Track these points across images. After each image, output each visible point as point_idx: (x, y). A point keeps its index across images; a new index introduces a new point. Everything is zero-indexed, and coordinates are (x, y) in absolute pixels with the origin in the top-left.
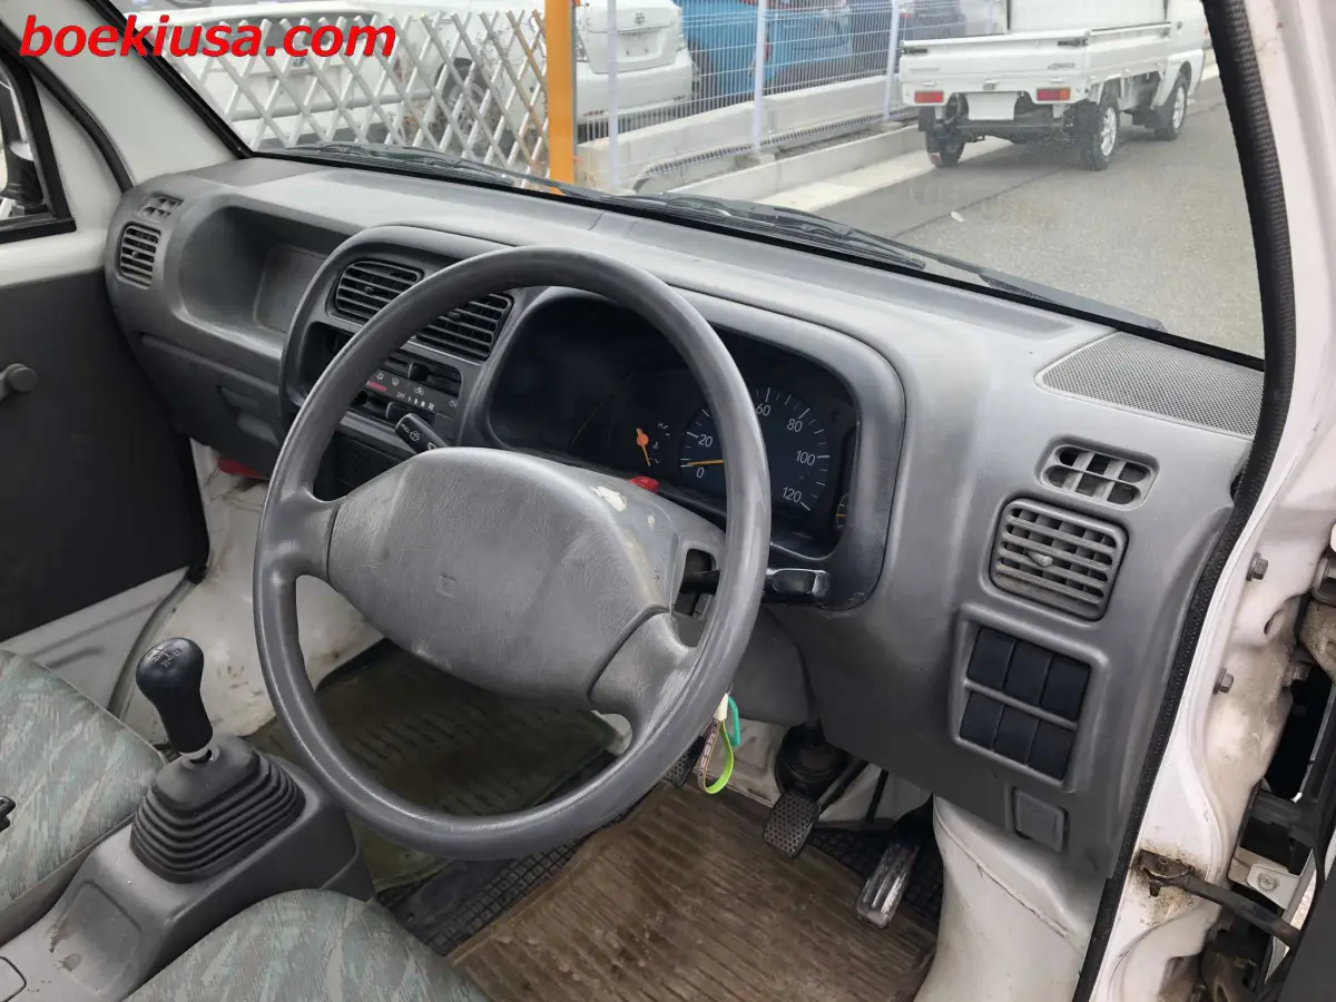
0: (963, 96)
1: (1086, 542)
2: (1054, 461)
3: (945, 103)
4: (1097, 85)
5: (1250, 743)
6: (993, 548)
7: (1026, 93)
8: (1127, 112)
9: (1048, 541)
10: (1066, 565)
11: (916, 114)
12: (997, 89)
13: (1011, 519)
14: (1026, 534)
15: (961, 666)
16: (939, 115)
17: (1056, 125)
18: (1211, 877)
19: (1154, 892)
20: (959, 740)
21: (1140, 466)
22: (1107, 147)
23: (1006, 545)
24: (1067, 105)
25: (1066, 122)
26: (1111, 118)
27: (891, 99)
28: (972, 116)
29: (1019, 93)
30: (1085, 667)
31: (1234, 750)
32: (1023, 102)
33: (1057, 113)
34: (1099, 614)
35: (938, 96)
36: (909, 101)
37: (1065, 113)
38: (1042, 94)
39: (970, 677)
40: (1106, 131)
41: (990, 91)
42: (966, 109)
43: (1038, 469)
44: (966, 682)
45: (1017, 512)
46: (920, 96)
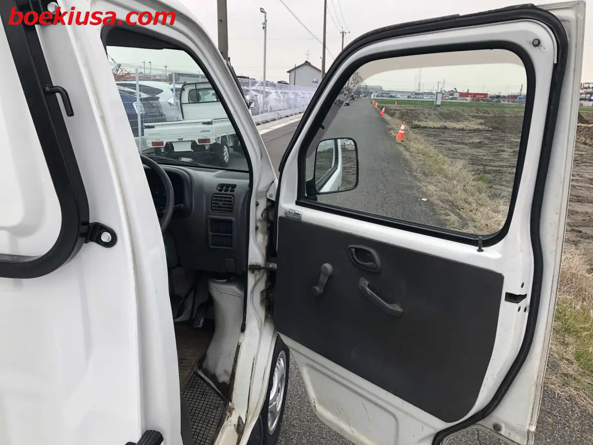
0: (171, 143)
1: (227, 199)
2: (219, 188)
3: (164, 146)
4: (219, 138)
5: (264, 239)
6: (211, 204)
7: (194, 141)
8: (231, 147)
9: (221, 201)
10: (225, 204)
11: (153, 151)
12: (184, 140)
13: (214, 198)
14: (217, 200)
15: (209, 229)
16: (163, 150)
17: (206, 152)
18: (262, 266)
19: (253, 273)
20: (212, 247)
21: (234, 186)
22: (226, 159)
23: (214, 203)
24: (210, 145)
25: (211, 151)
26: (226, 149)
27: (142, 146)
28: (175, 150)
29: (192, 141)
30: (230, 222)
31: (262, 241)
32: (194, 144)
33: (207, 148)
34: (231, 211)
35: (162, 143)
36: (150, 146)
37: (210, 147)
38: (200, 141)
39: (212, 232)
40: (225, 154)
41: (181, 141)
42: (173, 148)
43: (217, 189)
44: (211, 233)
45: (215, 197)
46: (153, 144)
